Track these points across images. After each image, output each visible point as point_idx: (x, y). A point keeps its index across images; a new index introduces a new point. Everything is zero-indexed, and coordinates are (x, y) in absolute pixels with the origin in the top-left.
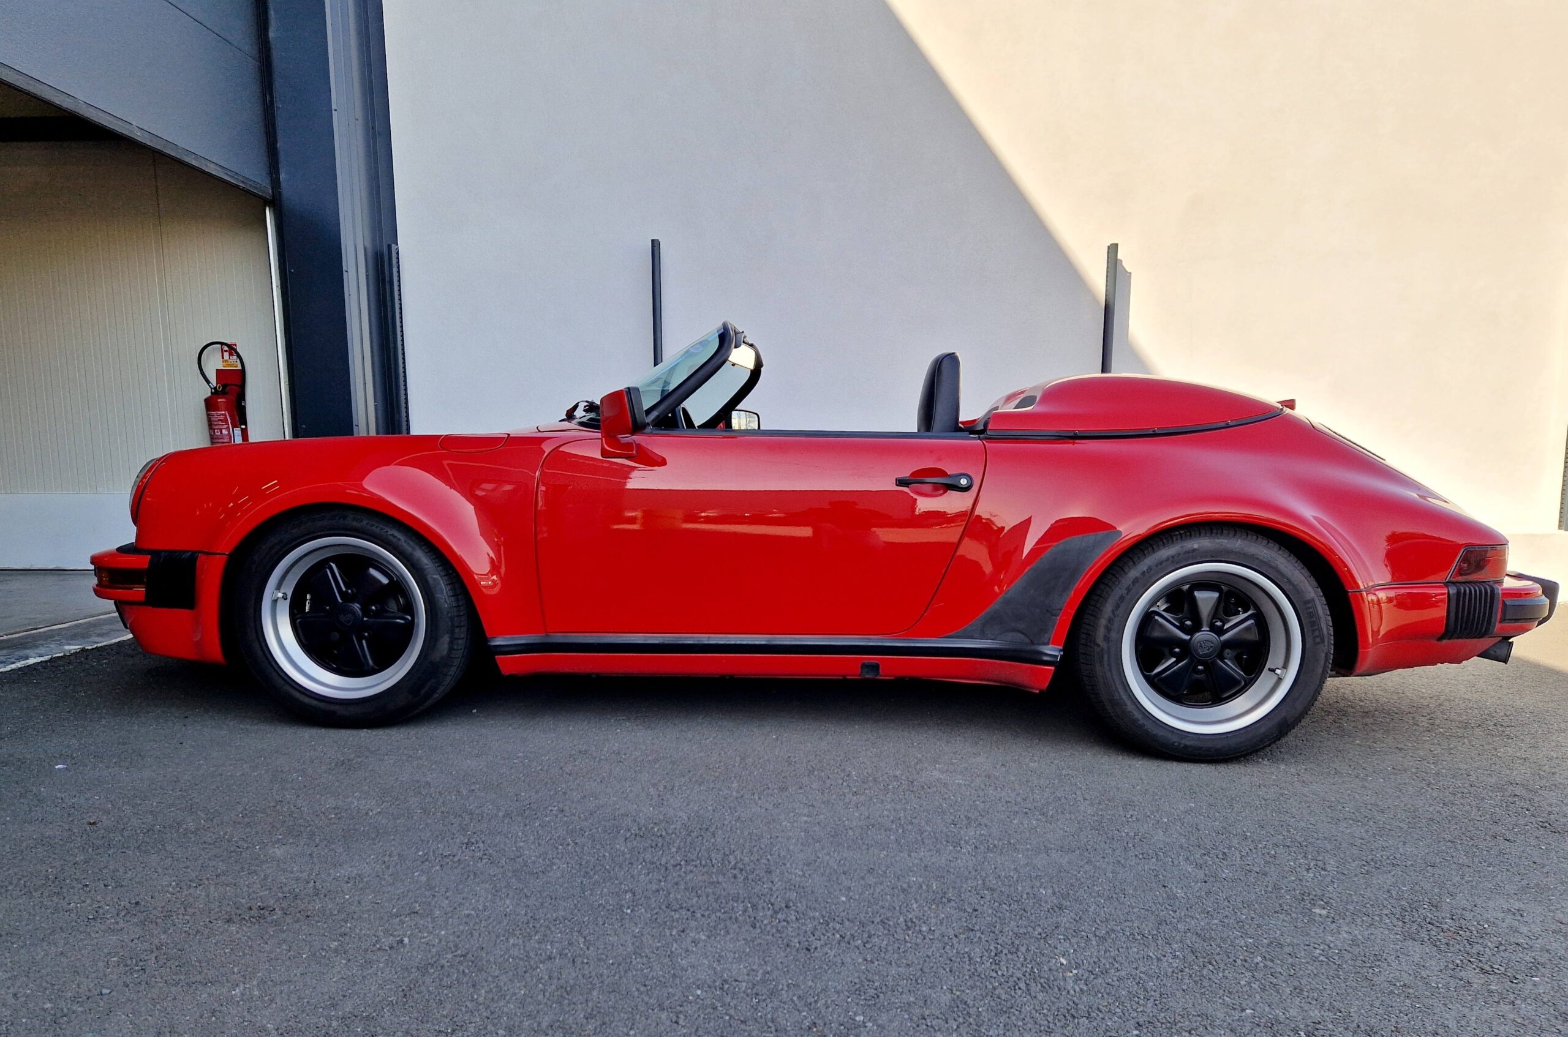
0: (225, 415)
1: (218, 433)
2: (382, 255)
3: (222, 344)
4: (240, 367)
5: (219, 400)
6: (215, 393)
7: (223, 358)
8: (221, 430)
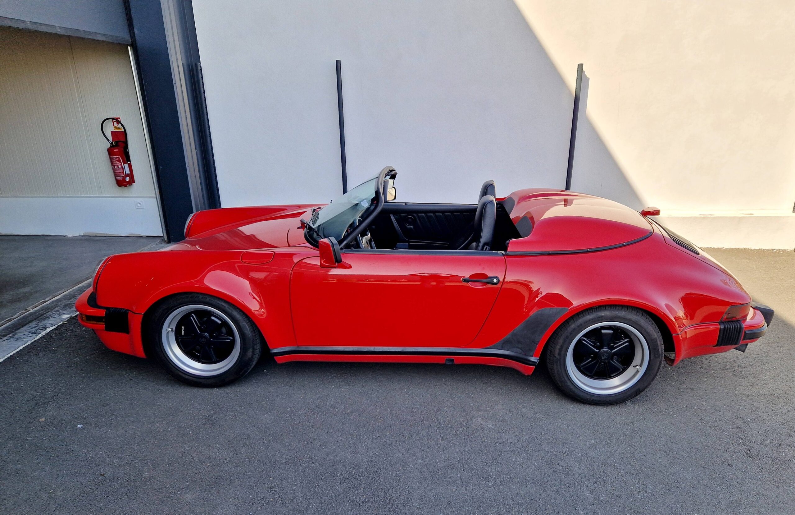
0: (119, 158)
1: (116, 167)
2: (192, 67)
3: (112, 119)
4: (123, 130)
5: (115, 150)
6: (112, 146)
7: (114, 125)
8: (118, 166)
